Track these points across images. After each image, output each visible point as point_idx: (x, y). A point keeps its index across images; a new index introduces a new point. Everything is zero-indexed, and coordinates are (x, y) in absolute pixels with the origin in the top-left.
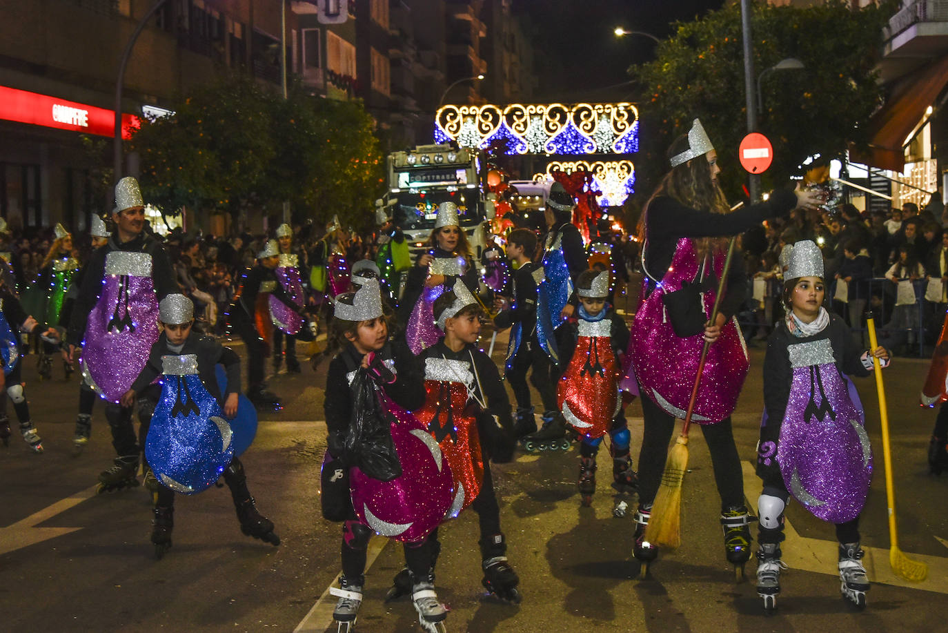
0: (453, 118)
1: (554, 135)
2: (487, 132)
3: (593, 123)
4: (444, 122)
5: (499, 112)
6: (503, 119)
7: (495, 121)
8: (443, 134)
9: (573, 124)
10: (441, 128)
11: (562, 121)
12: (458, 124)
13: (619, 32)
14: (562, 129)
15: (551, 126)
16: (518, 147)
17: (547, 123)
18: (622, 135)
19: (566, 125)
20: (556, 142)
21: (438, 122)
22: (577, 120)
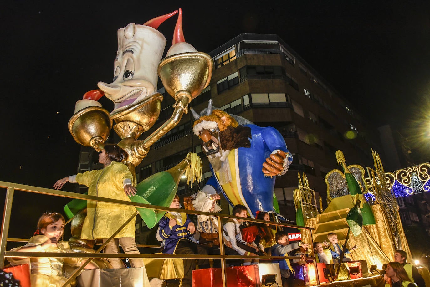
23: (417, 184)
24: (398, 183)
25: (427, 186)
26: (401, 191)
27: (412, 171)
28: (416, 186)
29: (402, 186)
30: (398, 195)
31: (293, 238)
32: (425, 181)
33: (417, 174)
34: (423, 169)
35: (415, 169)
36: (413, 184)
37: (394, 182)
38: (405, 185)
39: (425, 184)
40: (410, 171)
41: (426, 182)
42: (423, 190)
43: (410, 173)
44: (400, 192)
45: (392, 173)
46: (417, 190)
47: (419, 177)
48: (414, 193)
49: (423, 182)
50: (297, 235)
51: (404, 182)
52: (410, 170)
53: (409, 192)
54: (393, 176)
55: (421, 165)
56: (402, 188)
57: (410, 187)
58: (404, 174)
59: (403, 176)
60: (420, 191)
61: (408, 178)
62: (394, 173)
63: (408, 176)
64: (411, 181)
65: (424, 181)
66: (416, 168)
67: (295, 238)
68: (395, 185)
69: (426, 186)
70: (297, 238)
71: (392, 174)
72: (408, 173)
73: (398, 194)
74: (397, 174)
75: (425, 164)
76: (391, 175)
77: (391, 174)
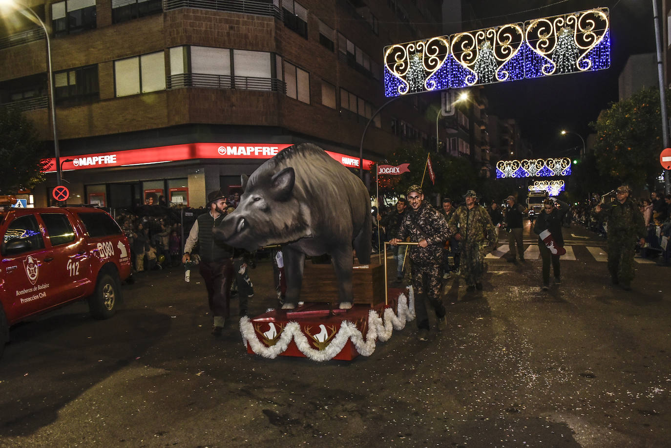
0: (502, 165)
1: (539, 170)
2: (515, 169)
3: (554, 165)
4: (499, 167)
5: (519, 162)
6: (520, 165)
7: (518, 166)
8: (499, 171)
9: (546, 165)
10: (498, 169)
11: (542, 165)
12: (504, 167)
13: (563, 132)
14: (542, 168)
15: (538, 166)
16: (526, 174)
17: (537, 166)
18: (565, 169)
19: (544, 166)
20: (540, 172)
21: (497, 167)
22: (548, 164)
23: (487, 66)
24: (452, 60)
25: (505, 72)
26: (455, 77)
27: (483, 37)
28: (484, 69)
29: (459, 67)
30: (448, 85)
31: (239, 154)
32: (503, 60)
33: (492, 44)
34: (505, 35)
35: (490, 34)
36: (480, 65)
37: (446, 58)
38: (465, 65)
39: (502, 66)
40: (480, 37)
41: (504, 64)
42: (495, 79)
43: (480, 41)
44: (451, 78)
45: (446, 38)
46: (485, 78)
47: (494, 52)
48: (478, 83)
49: (500, 63)
50: (248, 148)
51: (465, 59)
52: (481, 35)
53: (468, 80)
54: (447, 45)
55: (503, 28)
56: (458, 71)
57: (472, 71)
58: (467, 42)
59: (465, 46)
60: (489, 81)
61: (474, 52)
62: (449, 38)
63: (475, 47)
64: (477, 58)
65: (500, 60)
66: (493, 33)
67: (245, 154)
68: (446, 64)
69: (503, 72)
70: (249, 154)
71: (445, 41)
72: (475, 41)
73: (447, 82)
74: (455, 40)
75: (512, 26)
76: (443, 43)
77: (443, 40)
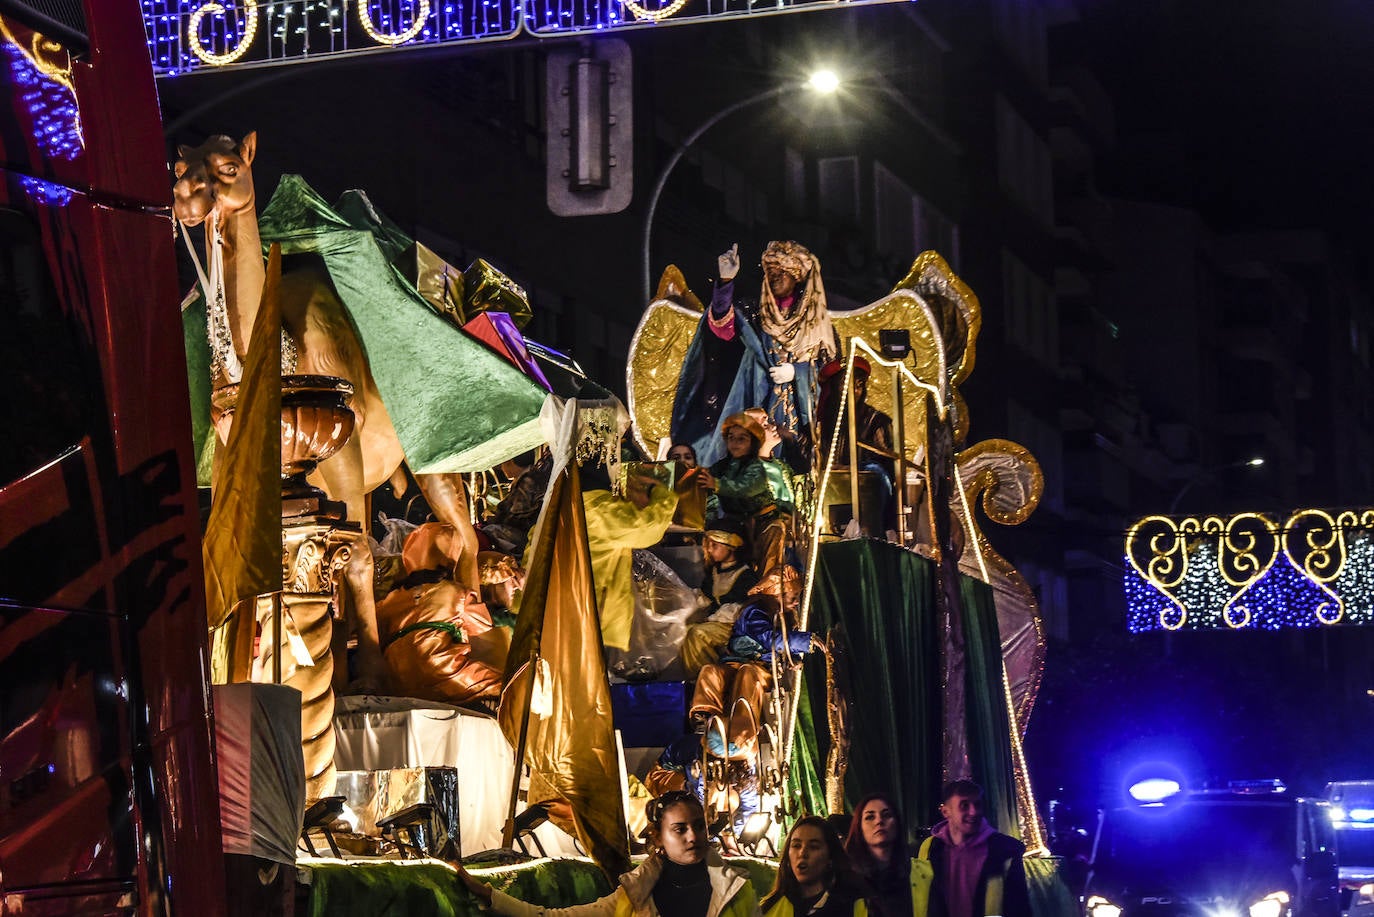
0: (1163, 546)
2: (1245, 576)
4: (1143, 556)
5: (1271, 527)
6: (1281, 543)
7: (1263, 551)
8: (1143, 582)
10: (1136, 568)
12: (1178, 557)
16: (1321, 609)
21: (1130, 557)
